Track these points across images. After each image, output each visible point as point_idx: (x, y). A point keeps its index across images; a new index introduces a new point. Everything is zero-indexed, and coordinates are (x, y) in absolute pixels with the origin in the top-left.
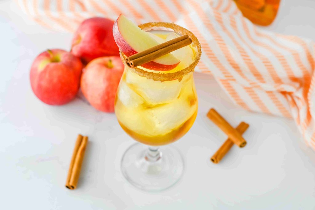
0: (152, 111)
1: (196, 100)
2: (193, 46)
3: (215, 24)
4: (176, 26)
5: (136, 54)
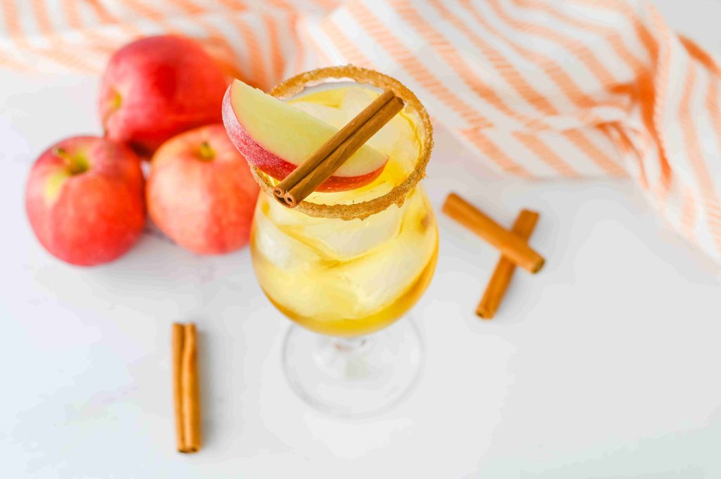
2: (407, 111)
4: (359, 72)
5: (295, 171)
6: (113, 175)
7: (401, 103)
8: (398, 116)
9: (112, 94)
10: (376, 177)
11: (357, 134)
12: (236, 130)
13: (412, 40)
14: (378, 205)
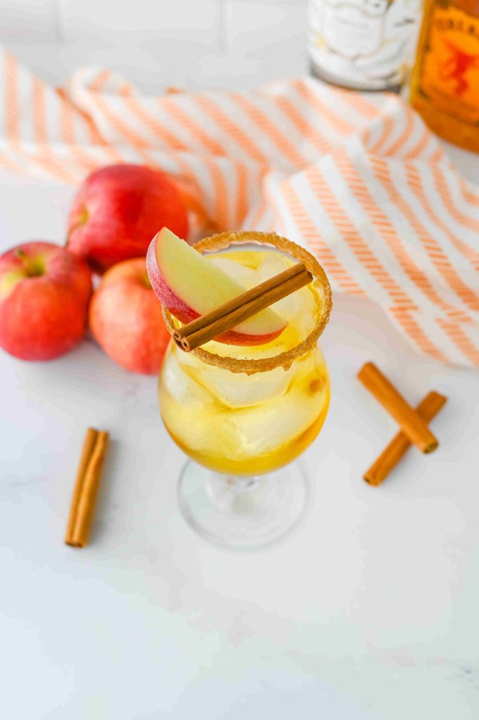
0: (234, 418)
1: (325, 379)
2: (316, 285)
3: (374, 188)
4: (280, 241)
5: (198, 319)
6: (63, 284)
7: (310, 277)
8: (305, 288)
9: (82, 210)
10: (272, 339)
11: (262, 298)
12: (155, 272)
13: (357, 216)
14: (266, 365)
